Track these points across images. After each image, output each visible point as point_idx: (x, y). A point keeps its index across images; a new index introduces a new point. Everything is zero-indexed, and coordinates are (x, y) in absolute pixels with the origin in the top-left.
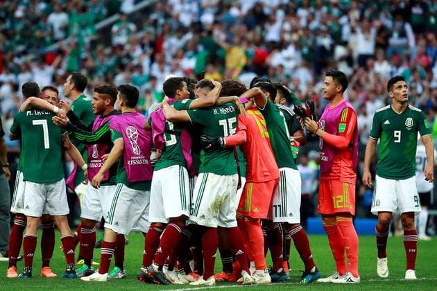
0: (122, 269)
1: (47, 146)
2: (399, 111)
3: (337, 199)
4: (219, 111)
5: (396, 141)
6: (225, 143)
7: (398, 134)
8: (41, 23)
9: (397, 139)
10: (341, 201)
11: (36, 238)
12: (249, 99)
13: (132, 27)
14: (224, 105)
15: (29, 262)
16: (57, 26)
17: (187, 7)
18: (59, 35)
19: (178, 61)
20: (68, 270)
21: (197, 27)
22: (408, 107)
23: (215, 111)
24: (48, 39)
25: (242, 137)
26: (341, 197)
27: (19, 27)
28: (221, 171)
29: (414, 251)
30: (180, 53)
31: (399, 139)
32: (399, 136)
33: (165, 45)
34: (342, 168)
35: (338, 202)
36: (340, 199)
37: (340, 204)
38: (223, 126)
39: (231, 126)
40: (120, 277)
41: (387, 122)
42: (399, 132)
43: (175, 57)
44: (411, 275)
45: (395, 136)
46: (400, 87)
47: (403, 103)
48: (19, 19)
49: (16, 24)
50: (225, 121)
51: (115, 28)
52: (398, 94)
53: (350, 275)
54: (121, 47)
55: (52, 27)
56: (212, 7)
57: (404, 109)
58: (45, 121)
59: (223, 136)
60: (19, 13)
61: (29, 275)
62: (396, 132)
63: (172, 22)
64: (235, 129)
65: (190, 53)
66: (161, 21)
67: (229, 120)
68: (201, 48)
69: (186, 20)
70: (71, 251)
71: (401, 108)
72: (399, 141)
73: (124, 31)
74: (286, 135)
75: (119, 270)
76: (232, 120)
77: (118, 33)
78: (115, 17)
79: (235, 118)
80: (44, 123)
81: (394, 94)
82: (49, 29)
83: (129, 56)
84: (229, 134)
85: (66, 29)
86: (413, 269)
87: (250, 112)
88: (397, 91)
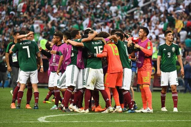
0: (57, 106)
1: (29, 56)
2: (169, 45)
3: (145, 78)
4: (94, 43)
5: (168, 57)
6: (97, 56)
7: (169, 54)
8: (107, 10)
9: (169, 56)
10: (146, 79)
11: (23, 92)
12: (110, 40)
13: (142, 12)
14: (97, 41)
15: (20, 102)
16: (113, 11)
17: (163, 4)
18: (114, 15)
19: (157, 26)
20: (35, 105)
21: (166, 12)
22: (172, 43)
23: (93, 43)
24: (110, 16)
25: (105, 54)
26: (146, 77)
27: (98, 11)
28: (94, 67)
29: (177, 100)
30: (158, 22)
31: (170, 56)
32: (170, 55)
33: (152, 19)
34: (147, 66)
35: (145, 79)
36: (146, 78)
37: (146, 80)
38: (96, 49)
39: (100, 49)
40: (56, 109)
41: (165, 49)
42: (170, 53)
43: (156, 24)
44: (175, 110)
45: (168, 55)
46: (170, 35)
47: (170, 41)
48: (99, 8)
49: (97, 11)
50: (97, 47)
51: (135, 12)
52: (169, 38)
53: (149, 108)
54: (137, 20)
55: (111, 11)
56: (173, 5)
57: (171, 44)
58: (28, 46)
59: (96, 53)
60: (98, 6)
61: (19, 107)
62: (168, 53)
63: (157, 10)
64: (102, 51)
65: (162, 22)
66: (153, 10)
67: (99, 47)
68: (167, 21)
69: (162, 9)
70: (37, 98)
71: (170, 43)
72: (170, 57)
73: (138, 14)
74: (126, 54)
75: (56, 106)
76: (100, 47)
77: (136, 14)
78: (135, 9)
79: (102, 46)
80: (27, 47)
81: (167, 38)
82: (110, 12)
83: (139, 24)
84: (99, 53)
85: (116, 12)
86: (176, 107)
87: (110, 45)
88: (168, 37)
